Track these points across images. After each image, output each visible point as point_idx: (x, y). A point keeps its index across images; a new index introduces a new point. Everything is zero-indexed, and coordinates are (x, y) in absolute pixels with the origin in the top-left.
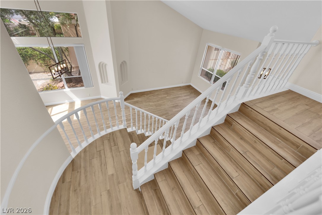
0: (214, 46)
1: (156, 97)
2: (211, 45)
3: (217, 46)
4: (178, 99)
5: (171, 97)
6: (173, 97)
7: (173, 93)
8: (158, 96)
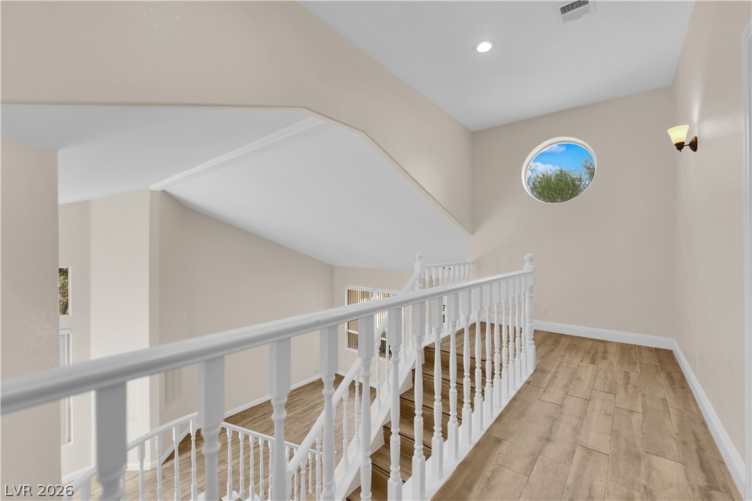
0: (359, 288)
1: (259, 423)
2: (352, 288)
3: (365, 288)
4: (315, 411)
5: (297, 412)
6: (302, 409)
7: (299, 400)
8: (264, 419)
